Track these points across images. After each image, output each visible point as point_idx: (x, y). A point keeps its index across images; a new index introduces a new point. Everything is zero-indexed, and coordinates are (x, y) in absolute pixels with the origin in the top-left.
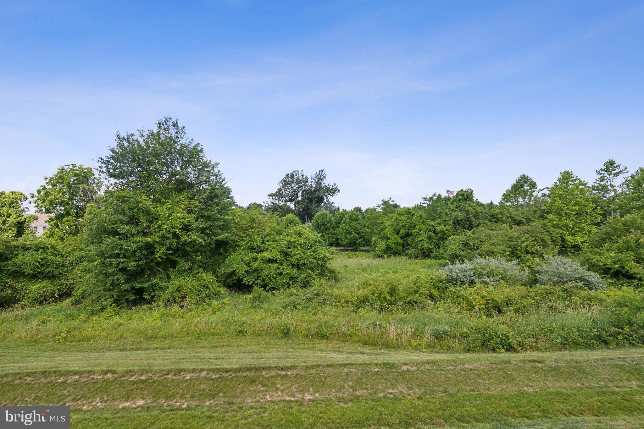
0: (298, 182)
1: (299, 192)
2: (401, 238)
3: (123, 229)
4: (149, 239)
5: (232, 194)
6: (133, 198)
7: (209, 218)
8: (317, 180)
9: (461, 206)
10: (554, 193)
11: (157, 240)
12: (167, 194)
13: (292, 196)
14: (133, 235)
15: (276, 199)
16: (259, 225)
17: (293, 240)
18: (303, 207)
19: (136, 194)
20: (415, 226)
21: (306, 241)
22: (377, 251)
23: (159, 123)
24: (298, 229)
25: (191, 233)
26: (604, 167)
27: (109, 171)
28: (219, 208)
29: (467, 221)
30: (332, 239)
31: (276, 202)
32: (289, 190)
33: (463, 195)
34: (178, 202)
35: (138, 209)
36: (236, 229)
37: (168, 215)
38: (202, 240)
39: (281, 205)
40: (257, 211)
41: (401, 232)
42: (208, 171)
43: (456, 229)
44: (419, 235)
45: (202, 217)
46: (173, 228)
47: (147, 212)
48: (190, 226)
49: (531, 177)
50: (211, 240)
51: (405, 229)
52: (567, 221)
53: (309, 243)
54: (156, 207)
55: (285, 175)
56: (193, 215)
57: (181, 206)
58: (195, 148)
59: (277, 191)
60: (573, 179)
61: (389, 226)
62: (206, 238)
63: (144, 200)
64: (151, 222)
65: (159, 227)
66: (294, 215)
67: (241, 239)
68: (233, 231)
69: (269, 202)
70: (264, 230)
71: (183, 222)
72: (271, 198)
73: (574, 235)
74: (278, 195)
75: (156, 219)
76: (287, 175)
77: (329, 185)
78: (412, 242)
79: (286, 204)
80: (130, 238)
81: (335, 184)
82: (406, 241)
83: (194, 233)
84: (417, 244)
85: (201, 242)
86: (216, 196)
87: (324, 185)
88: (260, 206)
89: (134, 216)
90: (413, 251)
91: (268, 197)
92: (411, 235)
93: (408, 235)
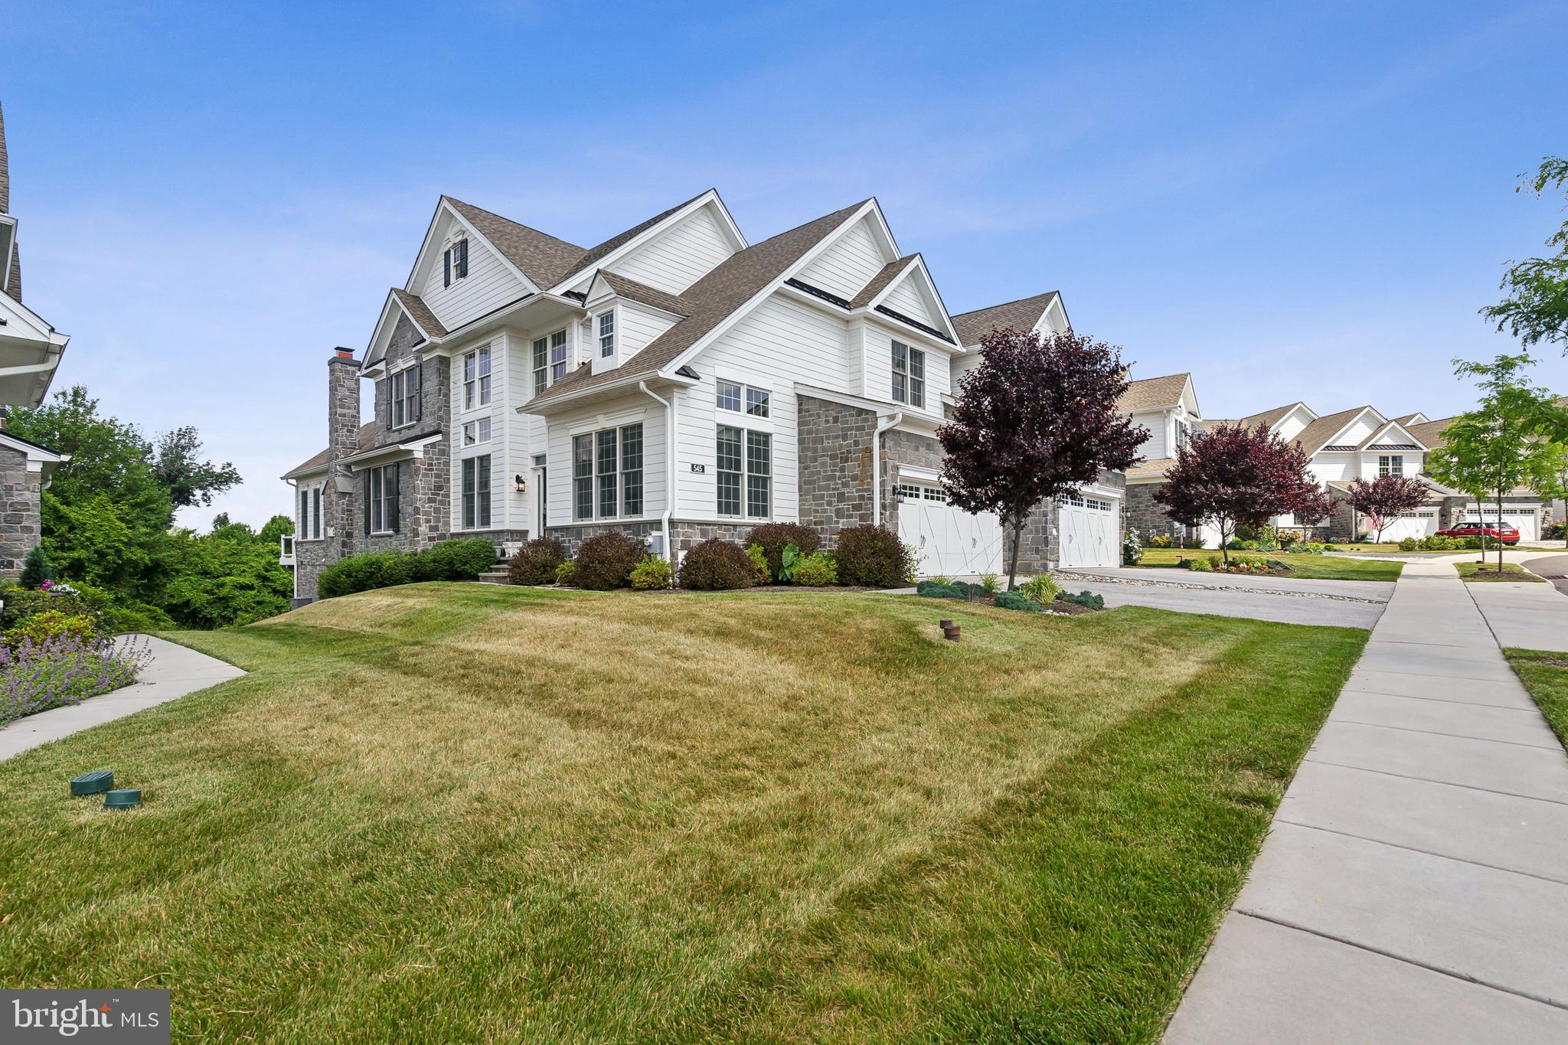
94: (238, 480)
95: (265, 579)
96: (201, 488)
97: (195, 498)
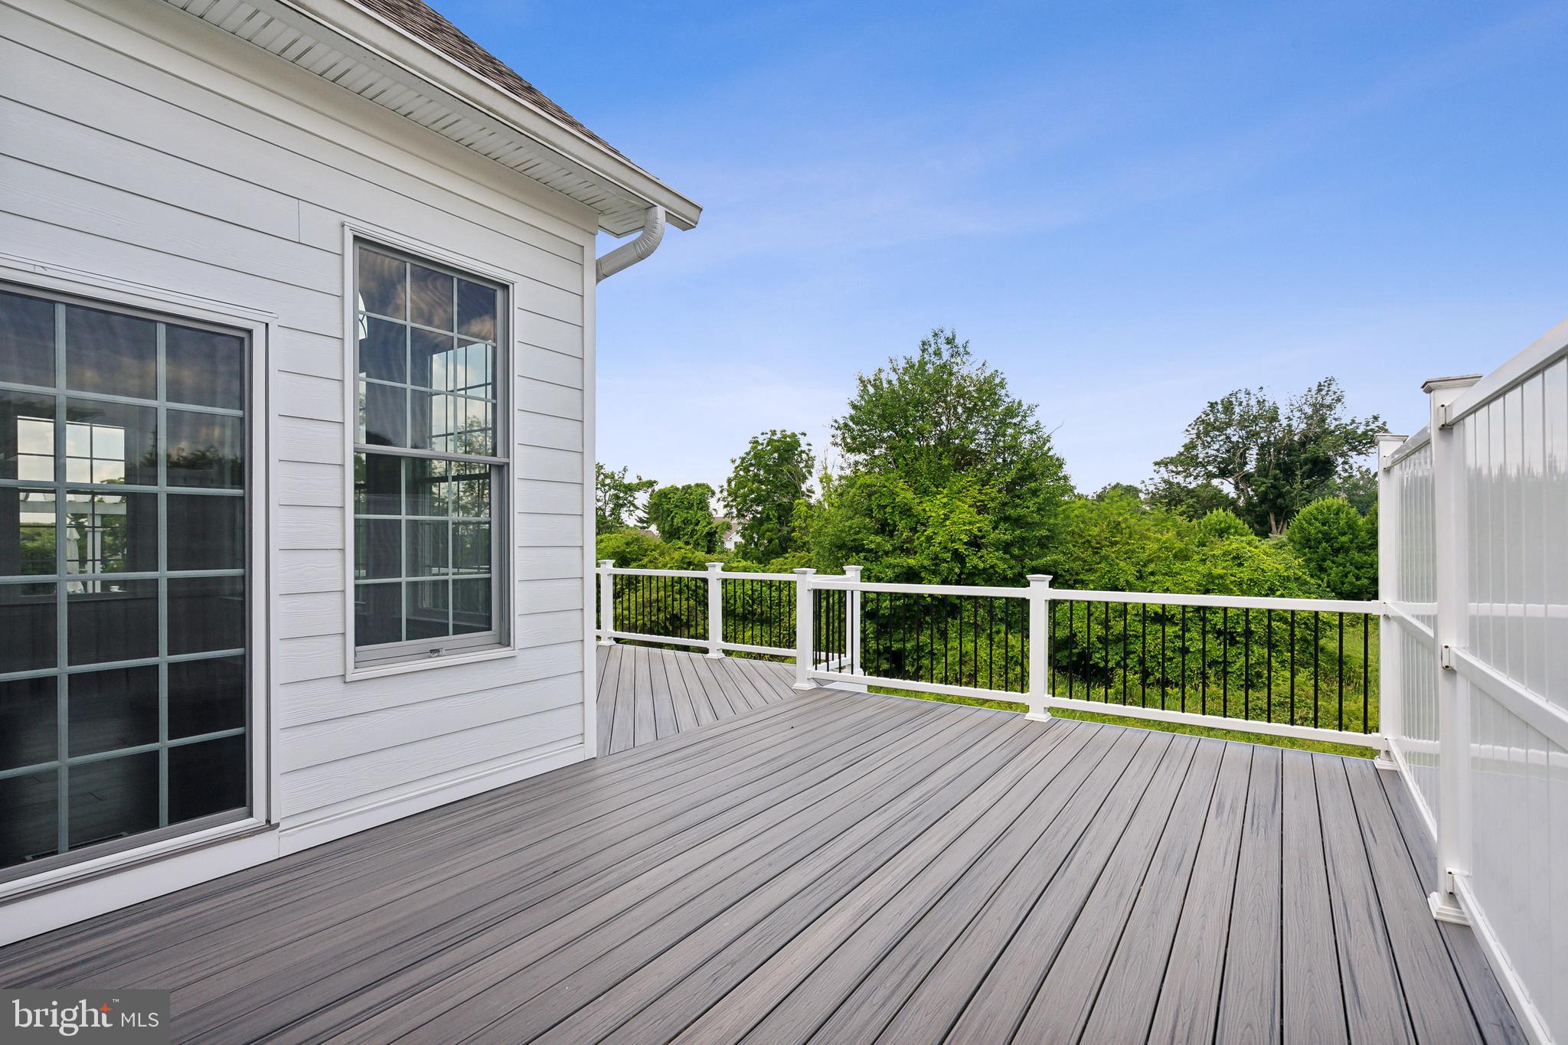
0: (1246, 422)
1: (1248, 449)
3: (871, 542)
4: (912, 562)
5: (1066, 470)
6: (885, 487)
7: (1017, 522)
8: (1309, 411)
11: (926, 563)
12: (940, 479)
13: (1230, 461)
14: (887, 553)
15: (1178, 473)
16: (1130, 537)
17: (1219, 571)
18: (1262, 489)
19: (889, 479)
21: (1256, 575)
23: (924, 343)
24: (1234, 546)
25: (984, 551)
27: (846, 444)
28: (1039, 500)
30: (1358, 578)
31: (1180, 479)
32: (1216, 446)
34: (960, 492)
35: (893, 508)
36: (1074, 546)
37: (943, 516)
38: (1006, 566)
39: (1191, 487)
40: (1124, 503)
42: (1015, 424)
45: (1007, 519)
46: (952, 542)
47: (906, 511)
48: (983, 537)
50: (1023, 567)
53: (1266, 581)
54: (921, 502)
55: (1206, 407)
56: (990, 517)
57: (964, 499)
58: (988, 380)
59: (1182, 450)
62: (1013, 562)
63: (902, 489)
64: (914, 530)
65: (929, 539)
66: (1231, 515)
67: (1086, 567)
68: (1068, 548)
69: (1157, 480)
70: (1143, 548)
71: (970, 530)
72: (1163, 469)
74: (1186, 460)
75: (922, 524)
76: (1212, 405)
77: (1353, 421)
79: (1208, 484)
80: (882, 558)
81: (1376, 418)
83: (991, 552)
85: (1004, 570)
86: (1032, 476)
87: (1335, 423)
88: (1132, 491)
89: (886, 519)
91: (1156, 468)
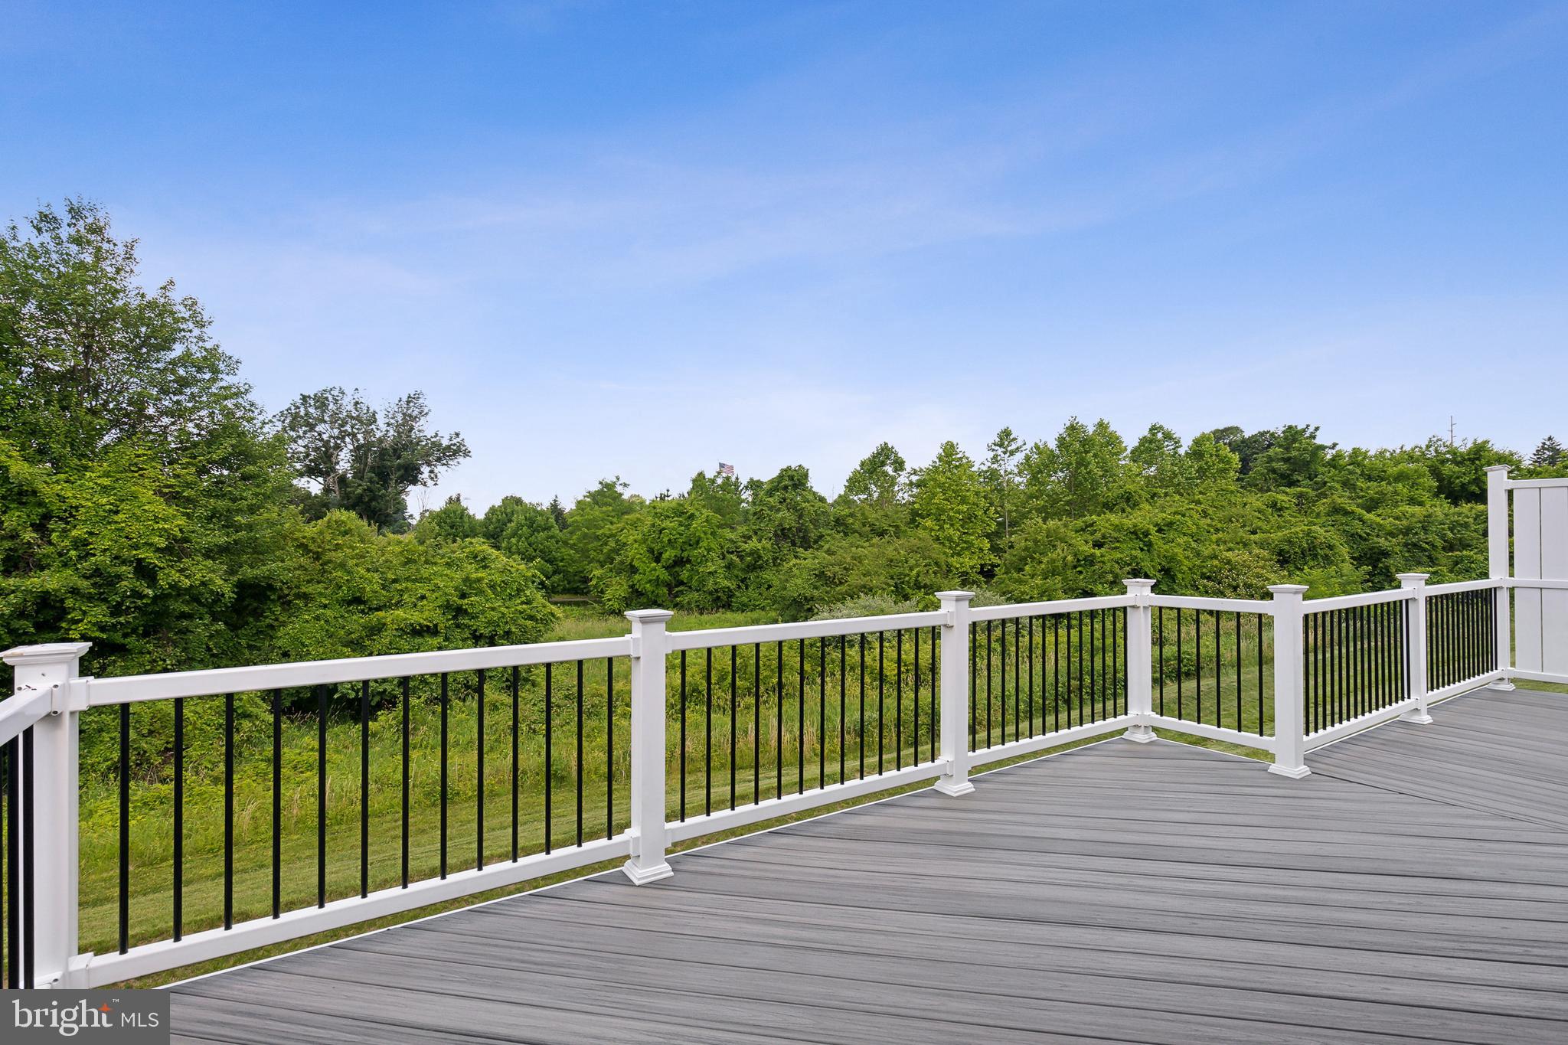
2: (667, 568)
8: (400, 417)
9: (788, 501)
10: (934, 480)
17: (475, 575)
20: (698, 542)
21: (505, 577)
22: (609, 600)
24: (479, 548)
25: (190, 561)
26: (997, 440)
29: (799, 530)
33: (791, 478)
37: (106, 508)
41: (665, 556)
43: (779, 548)
44: (707, 560)
46: (133, 549)
48: (187, 540)
49: (896, 448)
51: (674, 548)
52: (951, 531)
53: (514, 582)
55: (297, 399)
60: (958, 456)
61: (635, 541)
67: (307, 578)
71: (166, 531)
73: (959, 555)
75: (61, 519)
76: (304, 398)
77: (437, 435)
78: (690, 578)
81: (457, 435)
82: (676, 576)
84: (702, 581)
87: (420, 434)
90: (695, 596)
92: (689, 561)
93: (680, 562)
94: (467, 454)
95: (459, 611)
96: (429, 464)
97: (422, 476)
